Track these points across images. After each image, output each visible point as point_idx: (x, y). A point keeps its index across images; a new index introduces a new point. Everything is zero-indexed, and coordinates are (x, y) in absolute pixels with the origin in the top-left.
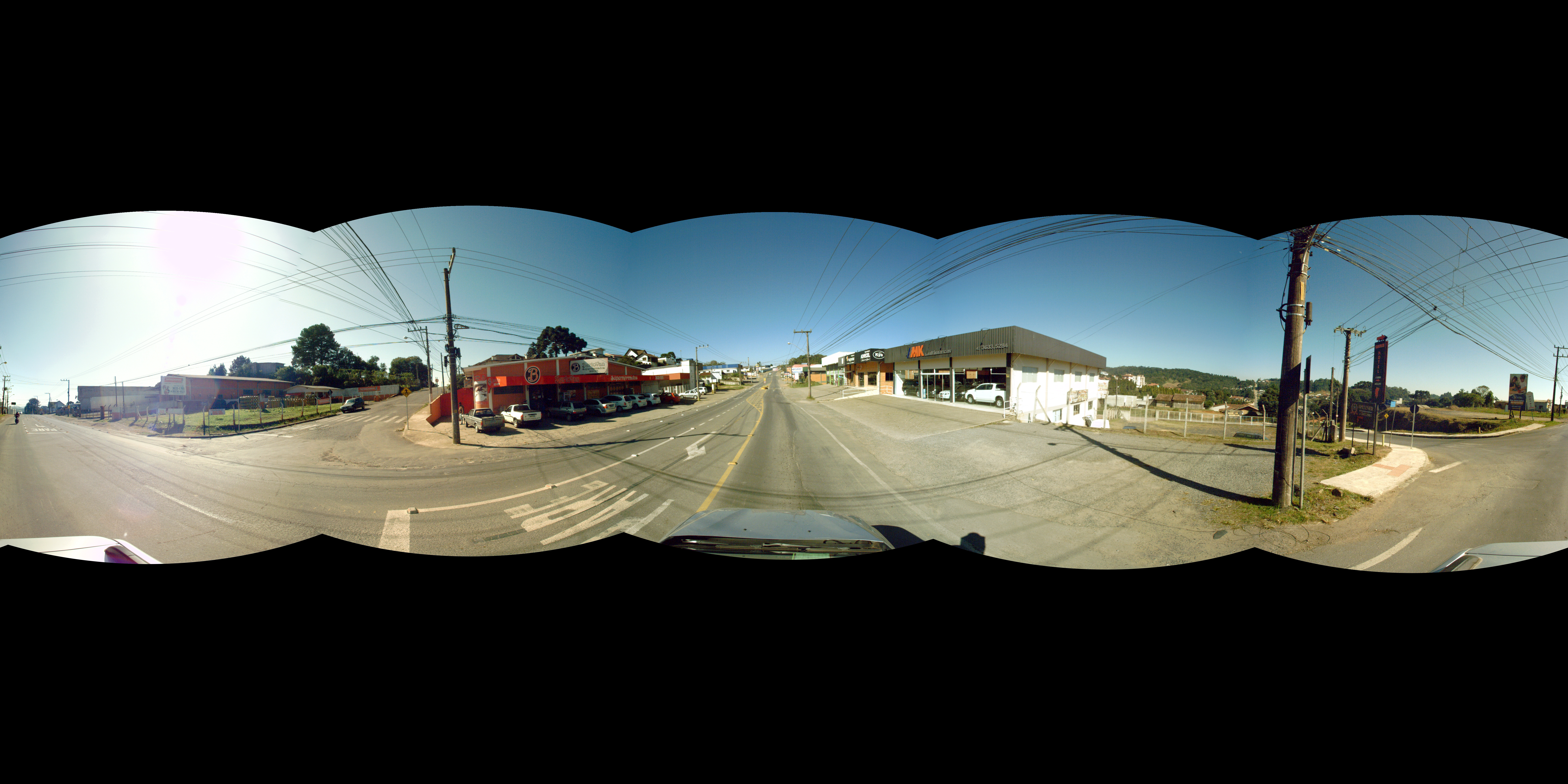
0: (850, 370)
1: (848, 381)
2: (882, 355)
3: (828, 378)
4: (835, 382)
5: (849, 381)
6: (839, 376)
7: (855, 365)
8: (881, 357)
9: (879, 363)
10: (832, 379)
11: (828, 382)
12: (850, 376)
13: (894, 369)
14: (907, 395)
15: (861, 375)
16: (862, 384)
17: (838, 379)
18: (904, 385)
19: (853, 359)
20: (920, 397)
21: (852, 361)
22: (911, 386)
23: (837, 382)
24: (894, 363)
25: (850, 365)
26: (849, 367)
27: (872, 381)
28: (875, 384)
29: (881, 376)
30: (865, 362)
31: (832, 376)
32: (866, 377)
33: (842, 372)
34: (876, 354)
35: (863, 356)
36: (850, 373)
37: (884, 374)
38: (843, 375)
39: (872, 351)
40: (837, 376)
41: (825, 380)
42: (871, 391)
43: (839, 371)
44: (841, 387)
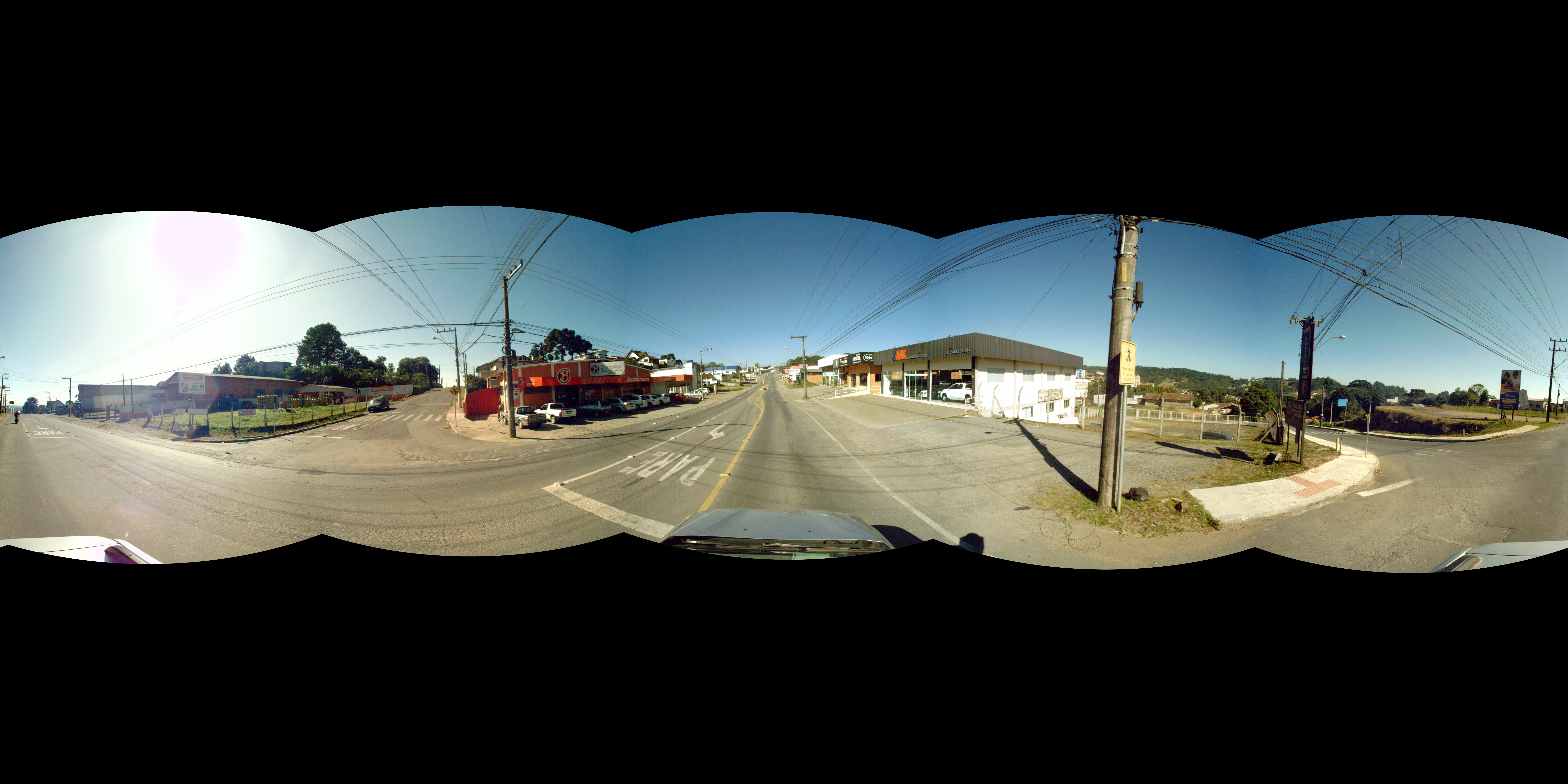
0: (844, 371)
1: (842, 382)
2: (872, 358)
3: (824, 379)
4: (830, 383)
6: (834, 378)
7: (848, 366)
8: (870, 360)
9: (869, 365)
12: (844, 377)
13: (882, 371)
14: (893, 394)
15: (854, 377)
16: (854, 384)
17: (833, 380)
18: (891, 385)
19: (846, 361)
20: (904, 396)
21: (845, 364)
22: (897, 387)
23: (832, 383)
24: (882, 365)
25: (844, 367)
26: (843, 369)
27: (864, 382)
28: (867, 385)
29: (871, 377)
30: (857, 365)
32: (860, 378)
33: (836, 374)
34: (866, 357)
35: (854, 359)
36: (844, 374)
37: (874, 376)
38: (837, 377)
39: (862, 354)
40: (832, 378)
41: (822, 381)
42: (861, 391)
43: (834, 372)
44: (835, 388)
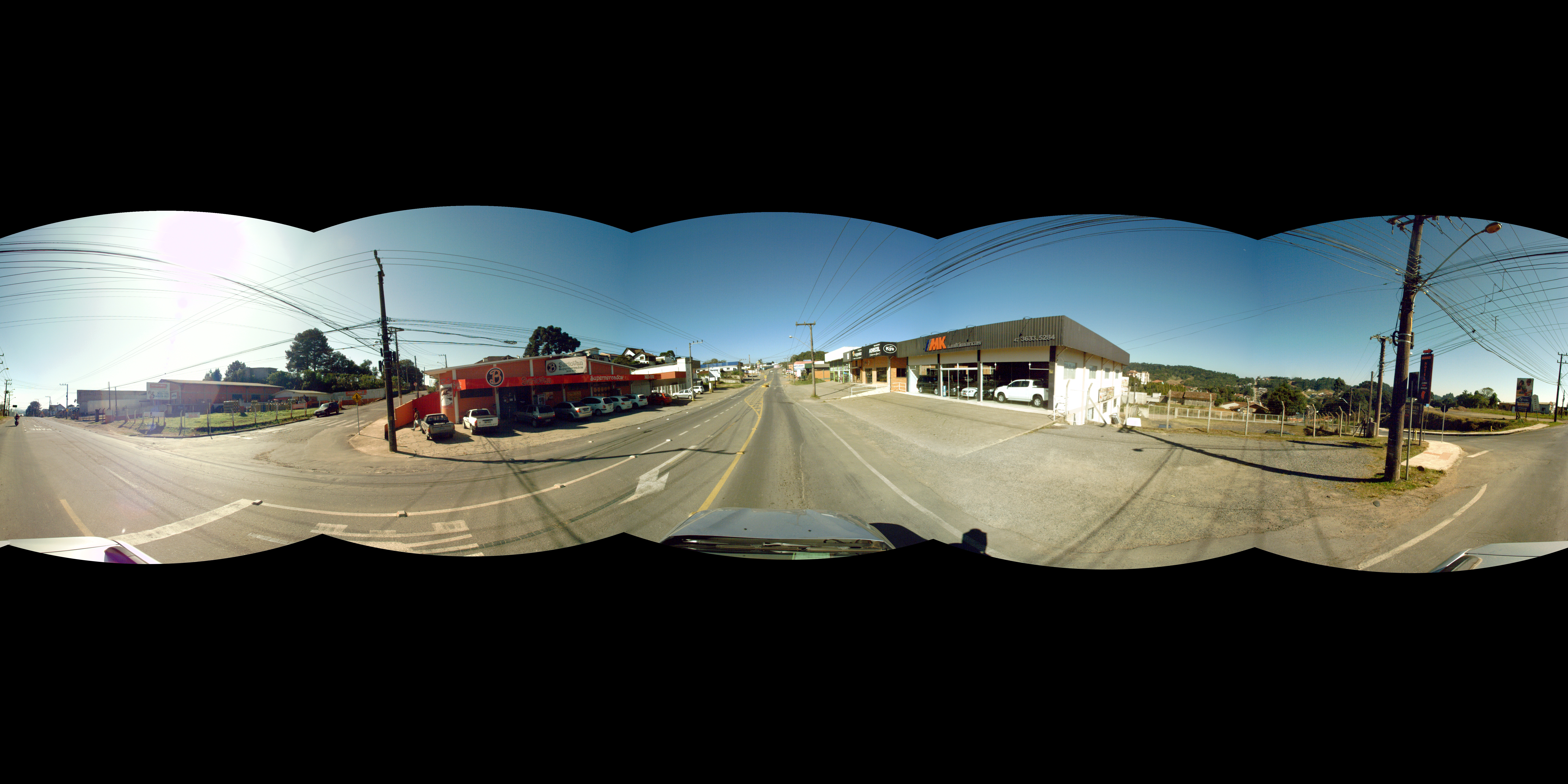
0: (856, 366)
1: (853, 378)
2: (893, 349)
3: (832, 374)
4: (839, 379)
5: (855, 377)
6: (844, 373)
7: (862, 360)
8: (892, 351)
9: (890, 357)
10: (836, 376)
11: (832, 379)
12: (857, 373)
13: (907, 364)
14: (923, 392)
15: (869, 371)
16: (869, 380)
17: (843, 376)
18: (919, 381)
19: (860, 354)
20: (939, 395)
21: (859, 356)
22: (928, 382)
23: (841, 379)
24: (907, 357)
25: (856, 361)
26: (855, 363)
27: (882, 377)
28: (886, 381)
29: (891, 372)
30: (874, 357)
31: (836, 373)
32: (874, 373)
33: (847, 368)
34: (887, 348)
35: (871, 351)
36: (856, 369)
37: (895, 370)
38: (848, 372)
39: (882, 345)
40: (841, 373)
41: (829, 377)
42: (880, 389)
43: (844, 367)
44: (847, 384)
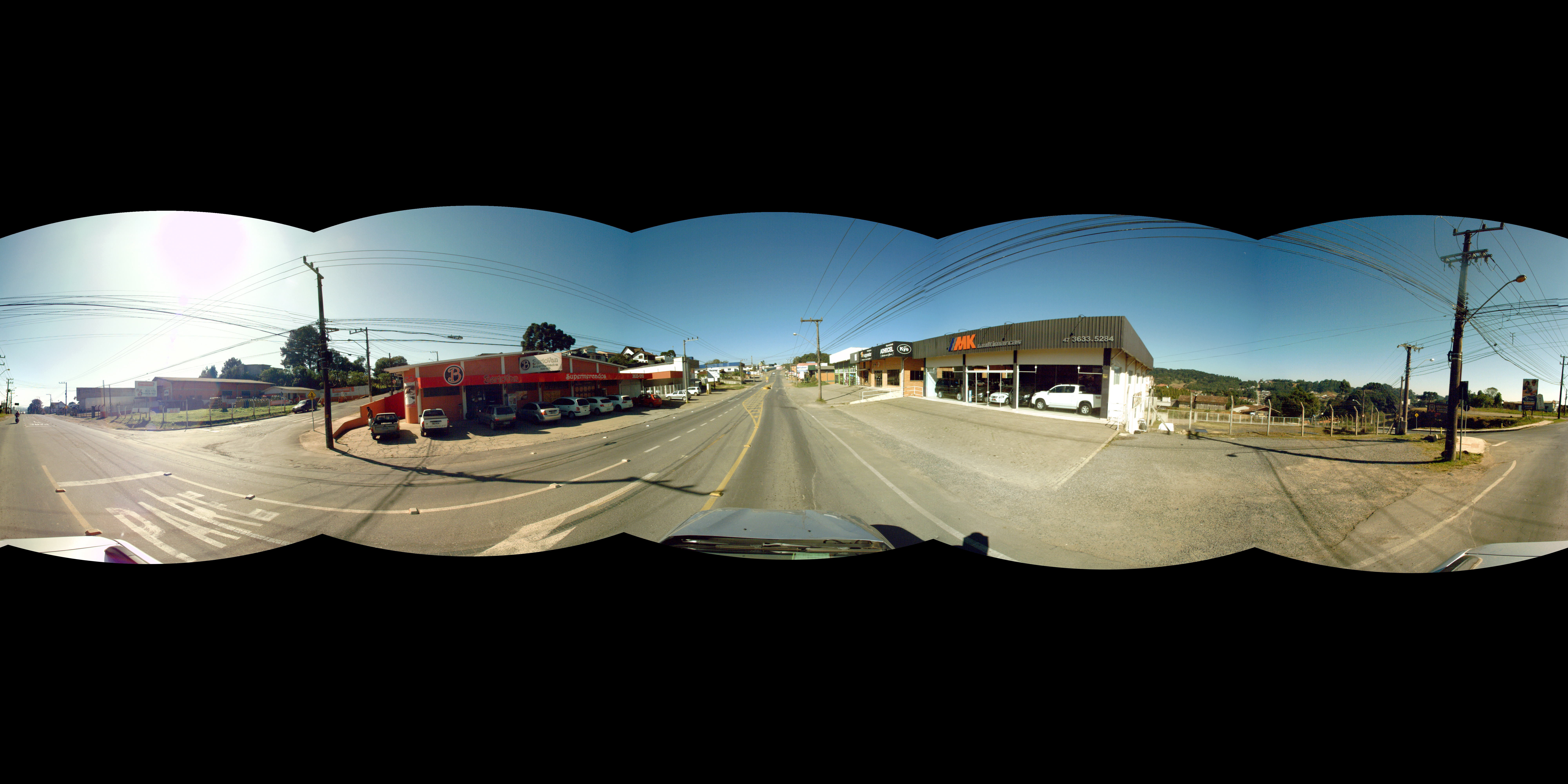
0: (864, 367)
1: (861, 380)
2: (908, 349)
3: (837, 377)
4: (844, 381)
5: (863, 380)
6: (850, 375)
7: (870, 361)
8: (906, 352)
9: (904, 358)
10: (842, 379)
11: (837, 382)
12: (865, 375)
13: (924, 366)
14: (942, 397)
15: (879, 373)
16: (879, 383)
17: (849, 378)
18: (938, 385)
19: (870, 355)
20: (961, 400)
21: (868, 357)
22: (949, 386)
23: (847, 382)
24: (925, 359)
25: (864, 363)
26: (863, 365)
27: (894, 380)
28: (898, 384)
29: (905, 375)
30: (884, 358)
31: (842, 375)
32: (885, 376)
33: (854, 371)
34: (901, 348)
35: (883, 351)
36: (864, 371)
37: (909, 373)
38: (855, 374)
39: (896, 344)
40: (847, 375)
41: (834, 379)
42: (891, 393)
43: (851, 369)
44: (853, 388)
